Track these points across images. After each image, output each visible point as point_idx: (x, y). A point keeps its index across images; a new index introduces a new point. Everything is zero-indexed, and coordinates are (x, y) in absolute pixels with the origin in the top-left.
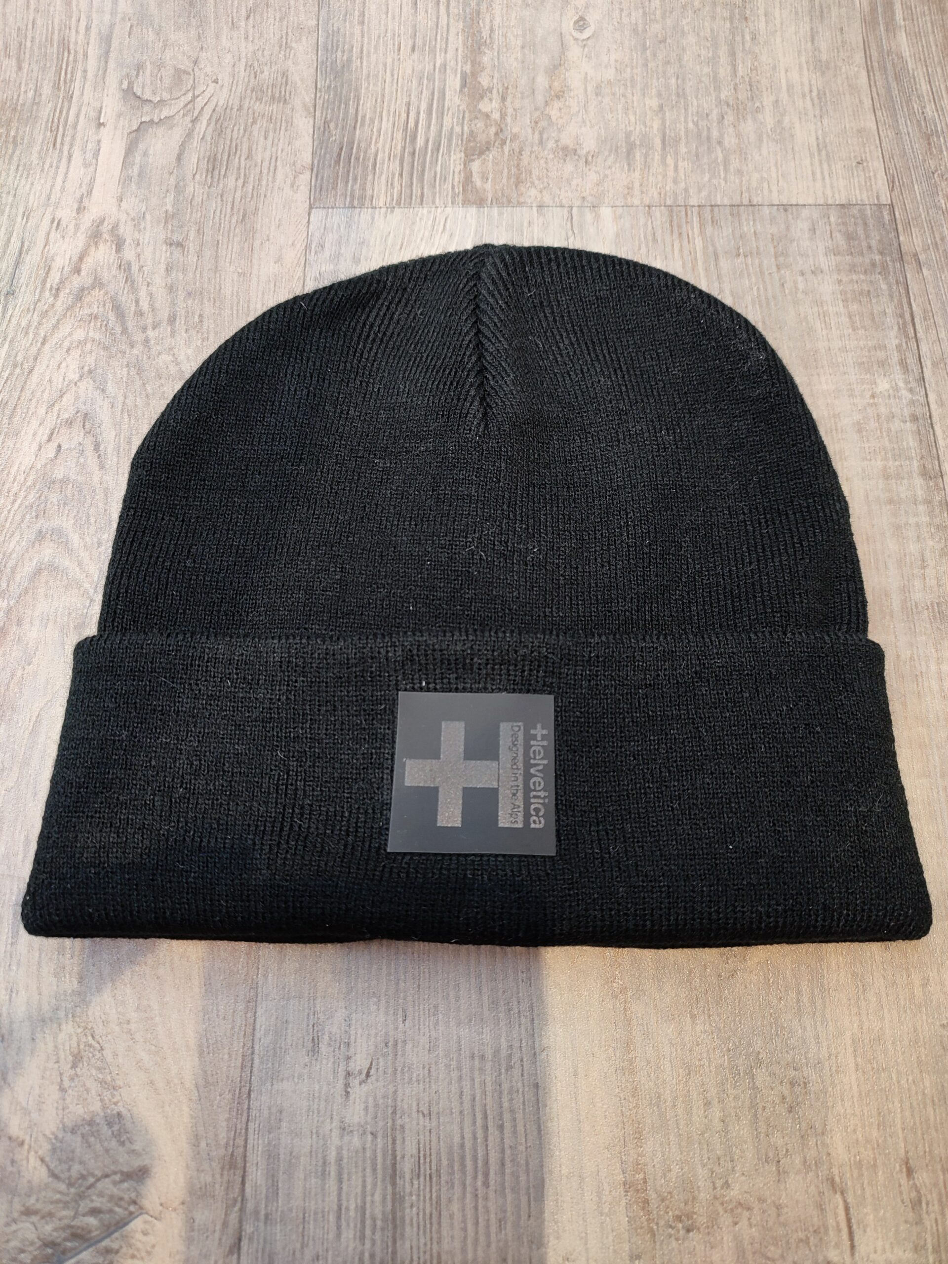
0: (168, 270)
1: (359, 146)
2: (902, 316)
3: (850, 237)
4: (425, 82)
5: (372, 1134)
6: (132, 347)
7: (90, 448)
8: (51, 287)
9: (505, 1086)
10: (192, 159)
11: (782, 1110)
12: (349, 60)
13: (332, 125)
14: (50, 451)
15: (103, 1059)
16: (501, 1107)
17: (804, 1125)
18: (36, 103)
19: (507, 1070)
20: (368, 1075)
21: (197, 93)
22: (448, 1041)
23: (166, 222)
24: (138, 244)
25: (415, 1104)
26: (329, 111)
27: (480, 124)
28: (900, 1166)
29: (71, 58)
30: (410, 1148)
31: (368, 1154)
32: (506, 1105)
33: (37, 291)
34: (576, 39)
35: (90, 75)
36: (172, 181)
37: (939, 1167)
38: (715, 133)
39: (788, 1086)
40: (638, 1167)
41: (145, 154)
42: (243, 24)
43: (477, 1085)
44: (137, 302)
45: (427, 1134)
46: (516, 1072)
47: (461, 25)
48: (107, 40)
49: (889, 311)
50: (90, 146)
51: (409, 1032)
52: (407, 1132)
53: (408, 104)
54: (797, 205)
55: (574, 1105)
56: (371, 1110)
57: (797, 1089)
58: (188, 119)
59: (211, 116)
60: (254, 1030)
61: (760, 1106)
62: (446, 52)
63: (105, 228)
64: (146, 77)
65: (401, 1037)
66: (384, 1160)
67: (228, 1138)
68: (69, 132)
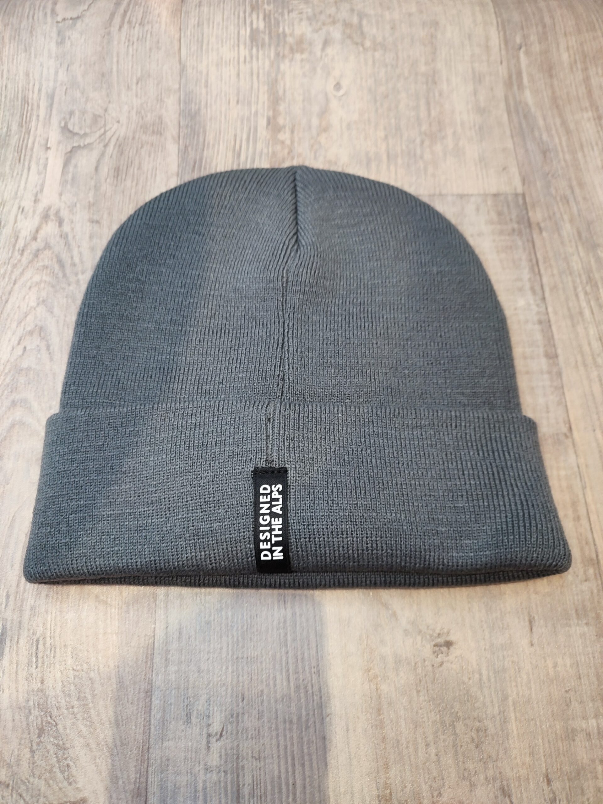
0: (91, 237)
1: (206, 161)
2: (531, 260)
3: (500, 214)
4: (245, 122)
5: (224, 772)
6: (69, 285)
7: (44, 349)
8: (19, 250)
9: (305, 739)
10: (105, 170)
11: (472, 746)
12: (199, 109)
13: (190, 149)
14: (19, 351)
15: (57, 731)
16: (303, 752)
17: (485, 755)
18: (8, 134)
19: (306, 729)
20: (221, 735)
21: (107, 128)
22: (270, 712)
23: (89, 208)
24: (72, 222)
25: (250, 752)
26: (188, 141)
27: (278, 147)
28: (543, 778)
29: (30, 108)
30: (248, 779)
31: (222, 784)
32: (306, 751)
33: (10, 252)
34: (335, 96)
35: (41, 118)
36: (93, 183)
37: (566, 778)
38: (418, 152)
39: (475, 732)
40: (387, 786)
41: (76, 166)
42: (134, 87)
43: (288, 739)
44: (72, 258)
45: (258, 770)
46: (312, 730)
47: (266, 88)
48: (51, 97)
49: (524, 257)
50: (42, 161)
51: (246, 708)
52: (246, 770)
53: (235, 136)
54: (468, 195)
55: (347, 749)
56: (223, 757)
57: (481, 734)
58: (102, 145)
59: (116, 143)
60: (151, 709)
61: (459, 745)
62: (257, 104)
63: (52, 212)
64: (75, 119)
65: (241, 711)
66: (232, 788)
67: (136, 778)
68: (29, 153)
